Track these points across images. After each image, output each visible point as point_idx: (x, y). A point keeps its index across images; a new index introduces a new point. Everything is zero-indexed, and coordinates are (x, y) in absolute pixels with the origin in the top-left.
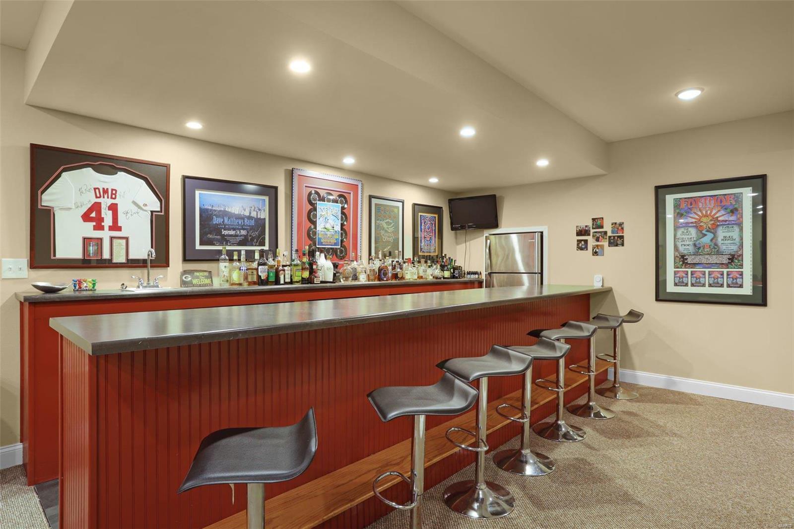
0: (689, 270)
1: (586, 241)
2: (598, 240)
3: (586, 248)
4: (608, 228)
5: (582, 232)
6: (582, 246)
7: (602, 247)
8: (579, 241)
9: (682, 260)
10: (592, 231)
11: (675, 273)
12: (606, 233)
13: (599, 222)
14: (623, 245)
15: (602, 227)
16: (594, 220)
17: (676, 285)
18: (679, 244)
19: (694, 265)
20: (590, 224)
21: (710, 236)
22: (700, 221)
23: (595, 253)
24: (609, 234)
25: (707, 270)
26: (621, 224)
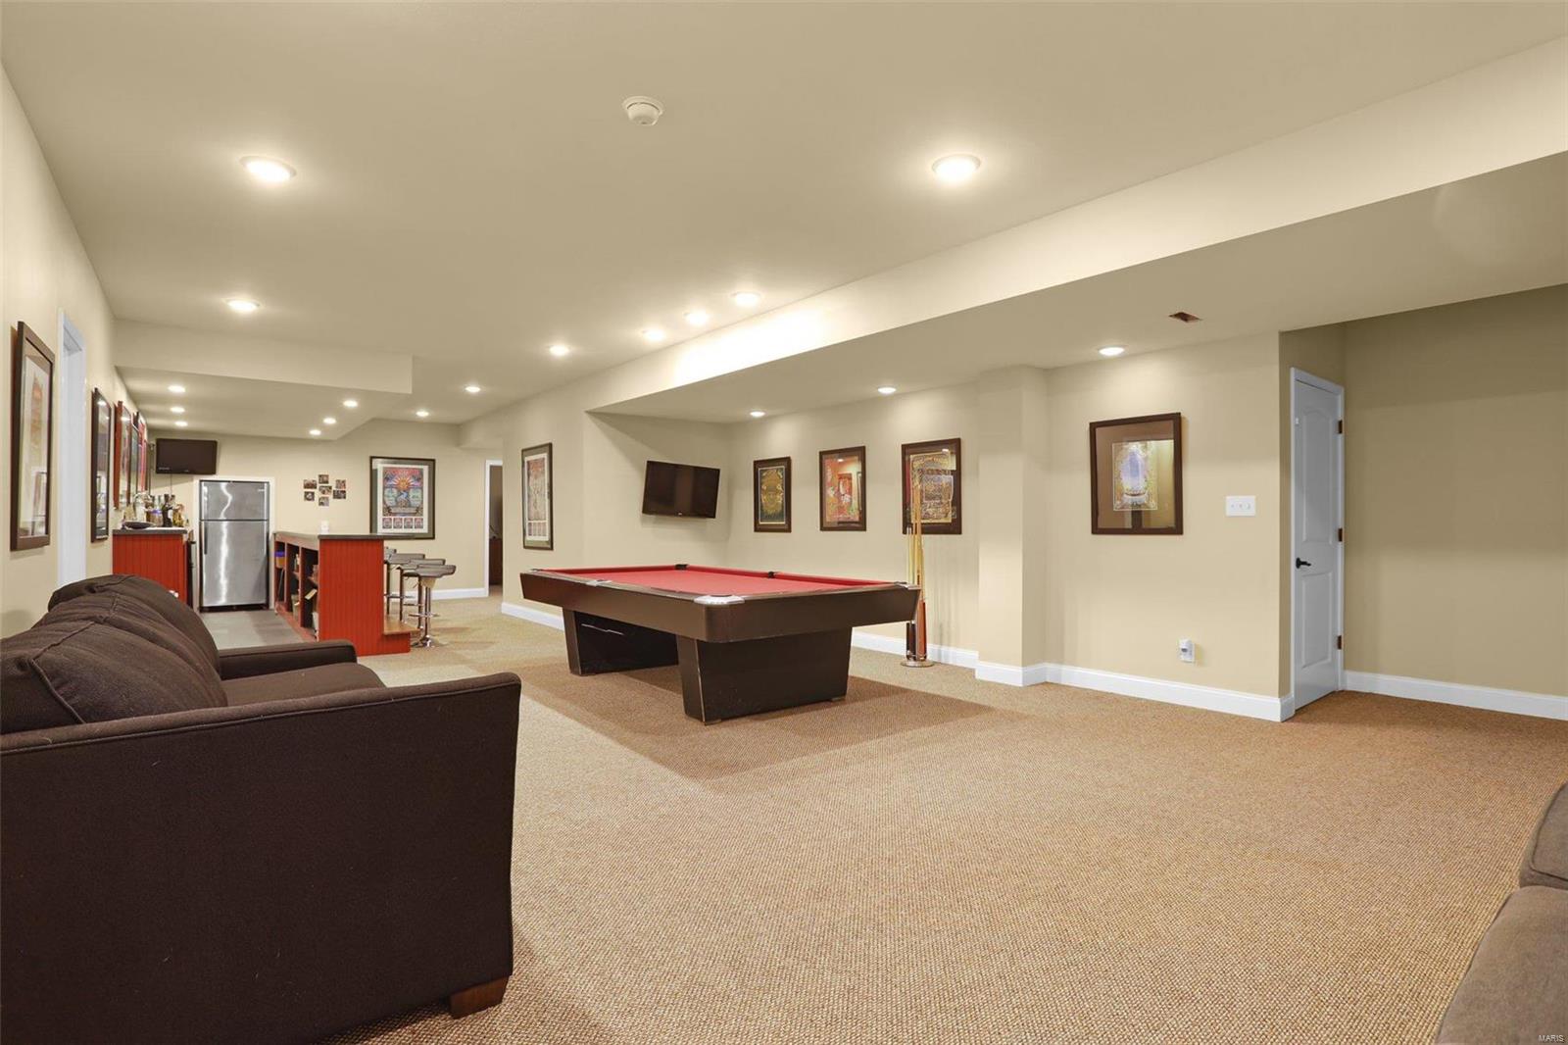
0: (393, 518)
1: (313, 493)
2: (324, 493)
3: (313, 499)
4: (332, 483)
5: (307, 486)
6: (309, 497)
7: (327, 498)
8: (307, 493)
9: (388, 510)
10: (318, 485)
11: (384, 519)
12: (330, 488)
13: (325, 479)
14: (345, 497)
15: (327, 482)
16: (320, 476)
17: (384, 527)
18: (386, 499)
19: (395, 514)
20: (317, 479)
21: (405, 494)
22: (399, 484)
23: (321, 504)
24: (334, 488)
25: (403, 518)
26: (344, 482)
